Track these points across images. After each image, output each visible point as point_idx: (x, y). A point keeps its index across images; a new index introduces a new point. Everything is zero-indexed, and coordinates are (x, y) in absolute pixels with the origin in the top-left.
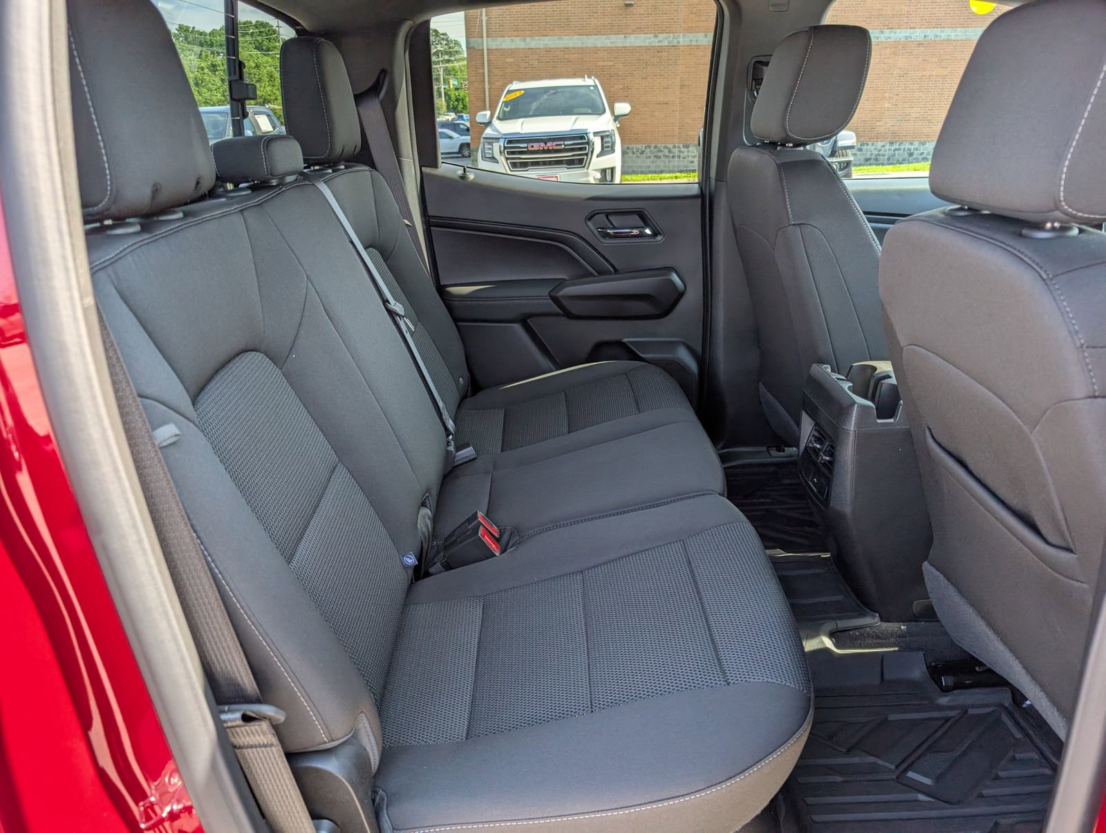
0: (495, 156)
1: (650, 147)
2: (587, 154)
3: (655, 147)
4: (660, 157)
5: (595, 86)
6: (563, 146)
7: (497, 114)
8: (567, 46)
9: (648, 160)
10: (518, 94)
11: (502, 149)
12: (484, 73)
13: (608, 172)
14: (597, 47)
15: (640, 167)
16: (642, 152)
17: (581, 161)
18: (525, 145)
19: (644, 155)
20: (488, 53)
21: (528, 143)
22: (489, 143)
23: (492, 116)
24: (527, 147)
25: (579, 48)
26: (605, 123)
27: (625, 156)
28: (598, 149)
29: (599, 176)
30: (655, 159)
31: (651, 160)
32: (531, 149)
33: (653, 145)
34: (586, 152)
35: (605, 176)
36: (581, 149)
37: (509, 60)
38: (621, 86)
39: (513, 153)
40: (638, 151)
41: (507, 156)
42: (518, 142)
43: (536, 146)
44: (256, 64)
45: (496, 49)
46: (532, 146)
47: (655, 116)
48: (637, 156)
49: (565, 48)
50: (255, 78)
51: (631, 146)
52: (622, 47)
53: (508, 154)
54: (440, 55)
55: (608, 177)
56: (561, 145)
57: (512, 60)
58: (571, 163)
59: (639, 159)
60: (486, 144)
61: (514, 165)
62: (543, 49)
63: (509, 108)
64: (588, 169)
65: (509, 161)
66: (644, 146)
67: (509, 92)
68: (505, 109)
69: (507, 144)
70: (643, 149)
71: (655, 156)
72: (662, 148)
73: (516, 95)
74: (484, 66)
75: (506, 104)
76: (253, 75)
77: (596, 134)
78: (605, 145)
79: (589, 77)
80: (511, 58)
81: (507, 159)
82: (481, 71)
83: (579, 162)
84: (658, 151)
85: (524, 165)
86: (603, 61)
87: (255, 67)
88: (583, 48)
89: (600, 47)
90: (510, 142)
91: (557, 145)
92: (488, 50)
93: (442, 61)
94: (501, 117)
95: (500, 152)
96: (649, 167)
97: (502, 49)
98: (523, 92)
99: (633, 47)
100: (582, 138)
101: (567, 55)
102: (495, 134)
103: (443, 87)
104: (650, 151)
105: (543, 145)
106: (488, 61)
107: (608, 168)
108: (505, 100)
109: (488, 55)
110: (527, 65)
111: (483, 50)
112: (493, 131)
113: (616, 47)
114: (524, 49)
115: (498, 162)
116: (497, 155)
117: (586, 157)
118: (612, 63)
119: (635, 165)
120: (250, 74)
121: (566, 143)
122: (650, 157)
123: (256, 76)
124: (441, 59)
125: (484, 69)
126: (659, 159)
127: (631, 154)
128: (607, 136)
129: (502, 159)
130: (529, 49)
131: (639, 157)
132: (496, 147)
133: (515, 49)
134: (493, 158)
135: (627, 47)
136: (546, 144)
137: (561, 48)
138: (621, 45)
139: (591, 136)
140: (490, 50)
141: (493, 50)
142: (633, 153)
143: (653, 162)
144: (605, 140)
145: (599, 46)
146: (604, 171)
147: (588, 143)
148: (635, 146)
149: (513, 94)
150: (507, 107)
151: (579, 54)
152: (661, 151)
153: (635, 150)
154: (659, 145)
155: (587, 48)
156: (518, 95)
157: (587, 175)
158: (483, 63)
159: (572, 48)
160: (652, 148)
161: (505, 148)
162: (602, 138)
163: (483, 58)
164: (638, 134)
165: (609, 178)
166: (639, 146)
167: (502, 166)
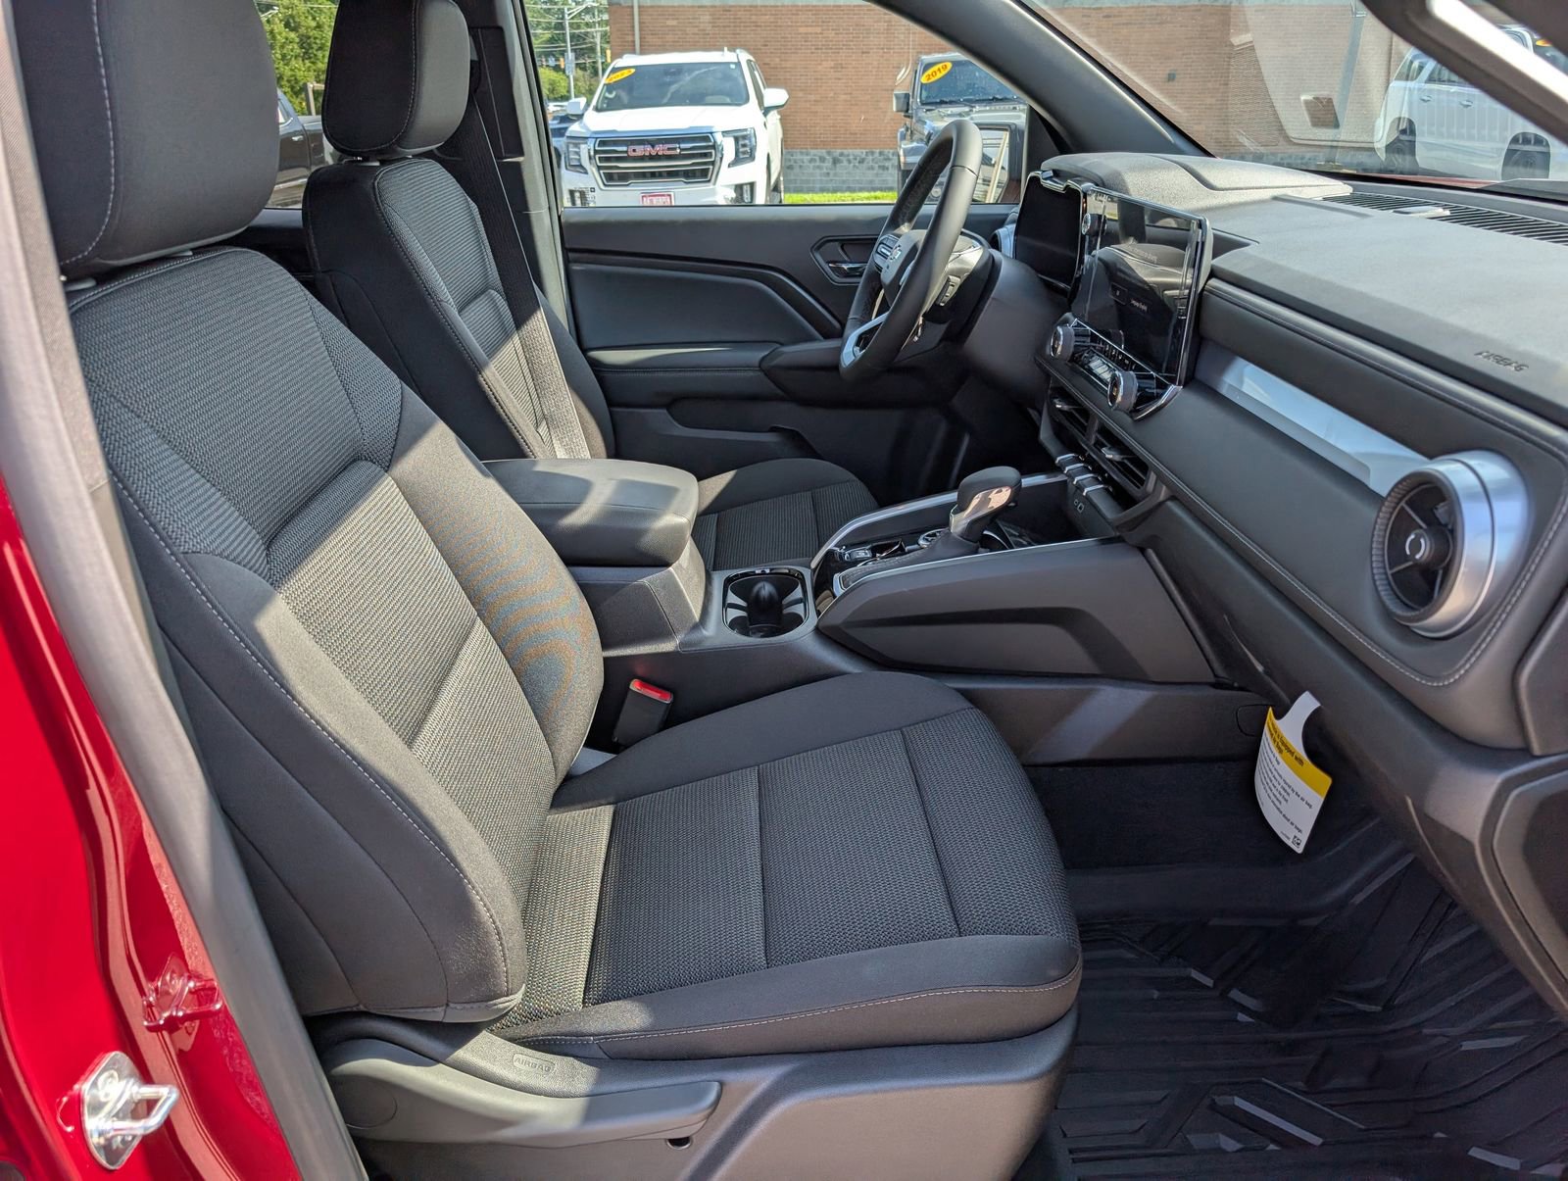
0: (583, 164)
1: (873, 153)
2: (713, 163)
3: (881, 153)
4: (887, 169)
5: (738, 64)
6: (678, 151)
7: (594, 103)
8: (755, 4)
9: (871, 172)
10: (626, 73)
11: (592, 153)
12: (634, 42)
13: (747, 189)
14: (797, 6)
15: (858, 182)
16: (862, 161)
17: (704, 173)
18: (624, 149)
19: (865, 165)
20: (639, 11)
21: (627, 146)
22: (576, 145)
23: (588, 104)
24: (626, 152)
25: (771, 6)
26: (745, 116)
27: (838, 165)
28: (729, 152)
29: (732, 194)
30: (881, 171)
31: (875, 172)
32: (632, 154)
33: (878, 151)
34: (712, 159)
35: (742, 195)
36: (705, 155)
37: (670, 23)
38: (832, 64)
39: (608, 159)
40: (855, 159)
41: (599, 164)
42: (616, 143)
43: (640, 150)
44: (318, 23)
45: (652, 7)
46: (634, 151)
47: (881, 108)
48: (854, 166)
49: (751, 6)
50: (315, 43)
51: (846, 152)
52: (834, 6)
53: (600, 162)
54: (596, 13)
55: (745, 196)
56: (675, 149)
57: (674, 23)
58: (689, 175)
59: (858, 171)
60: (571, 146)
61: (610, 177)
62: (720, 7)
63: (614, 93)
64: (714, 184)
65: (601, 172)
66: (864, 151)
67: (615, 70)
68: (607, 95)
69: (599, 146)
70: (864, 156)
71: (879, 167)
72: (891, 156)
73: (622, 75)
74: (633, 31)
75: (609, 87)
76: (312, 40)
77: (725, 133)
78: (741, 150)
79: (732, 49)
80: (673, 19)
81: (599, 168)
82: (630, 38)
83: (702, 175)
84: (886, 159)
85: (624, 177)
86: (807, 26)
87: (315, 28)
88: (777, 6)
89: (802, 6)
90: (603, 143)
91: (669, 149)
92: (639, 7)
93: (599, 23)
94: (599, 107)
95: (590, 158)
96: (871, 182)
97: (659, 7)
98: (633, 70)
99: (849, 6)
100: (706, 139)
101: (753, 17)
102: (582, 132)
103: (600, 61)
104: (873, 160)
105: (649, 148)
106: (640, 23)
107: (746, 184)
108: (607, 82)
109: (640, 15)
110: (696, 30)
111: (632, 7)
112: (582, 127)
113: (824, 6)
114: (693, 7)
115: (586, 173)
116: (585, 162)
117: (711, 167)
118: (819, 30)
119: (851, 179)
120: (309, 38)
121: (683, 146)
122: (872, 168)
123: (318, 41)
124: (597, 19)
125: (634, 35)
126: (886, 172)
127: (845, 163)
128: (744, 137)
129: (592, 169)
130: (699, 7)
131: (857, 168)
132: (585, 150)
133: (679, 7)
134: (581, 166)
135: (840, 6)
136: (653, 147)
137: (745, 6)
138: (832, 4)
139: (719, 138)
140: (643, 7)
141: (647, 7)
142: (849, 162)
143: (877, 175)
144: (741, 142)
145: (800, 4)
146: (739, 188)
147: (714, 147)
148: (850, 151)
149: (619, 73)
150: (610, 93)
151: (772, 15)
152: (888, 159)
153: (851, 157)
154: (886, 151)
155: (783, 6)
156: (626, 75)
157: (713, 193)
158: (633, 27)
159: (762, 6)
160: (877, 155)
161: (596, 152)
162: (737, 139)
163: (633, 19)
164: (856, 134)
165: (747, 197)
166: (857, 152)
167: (591, 179)
